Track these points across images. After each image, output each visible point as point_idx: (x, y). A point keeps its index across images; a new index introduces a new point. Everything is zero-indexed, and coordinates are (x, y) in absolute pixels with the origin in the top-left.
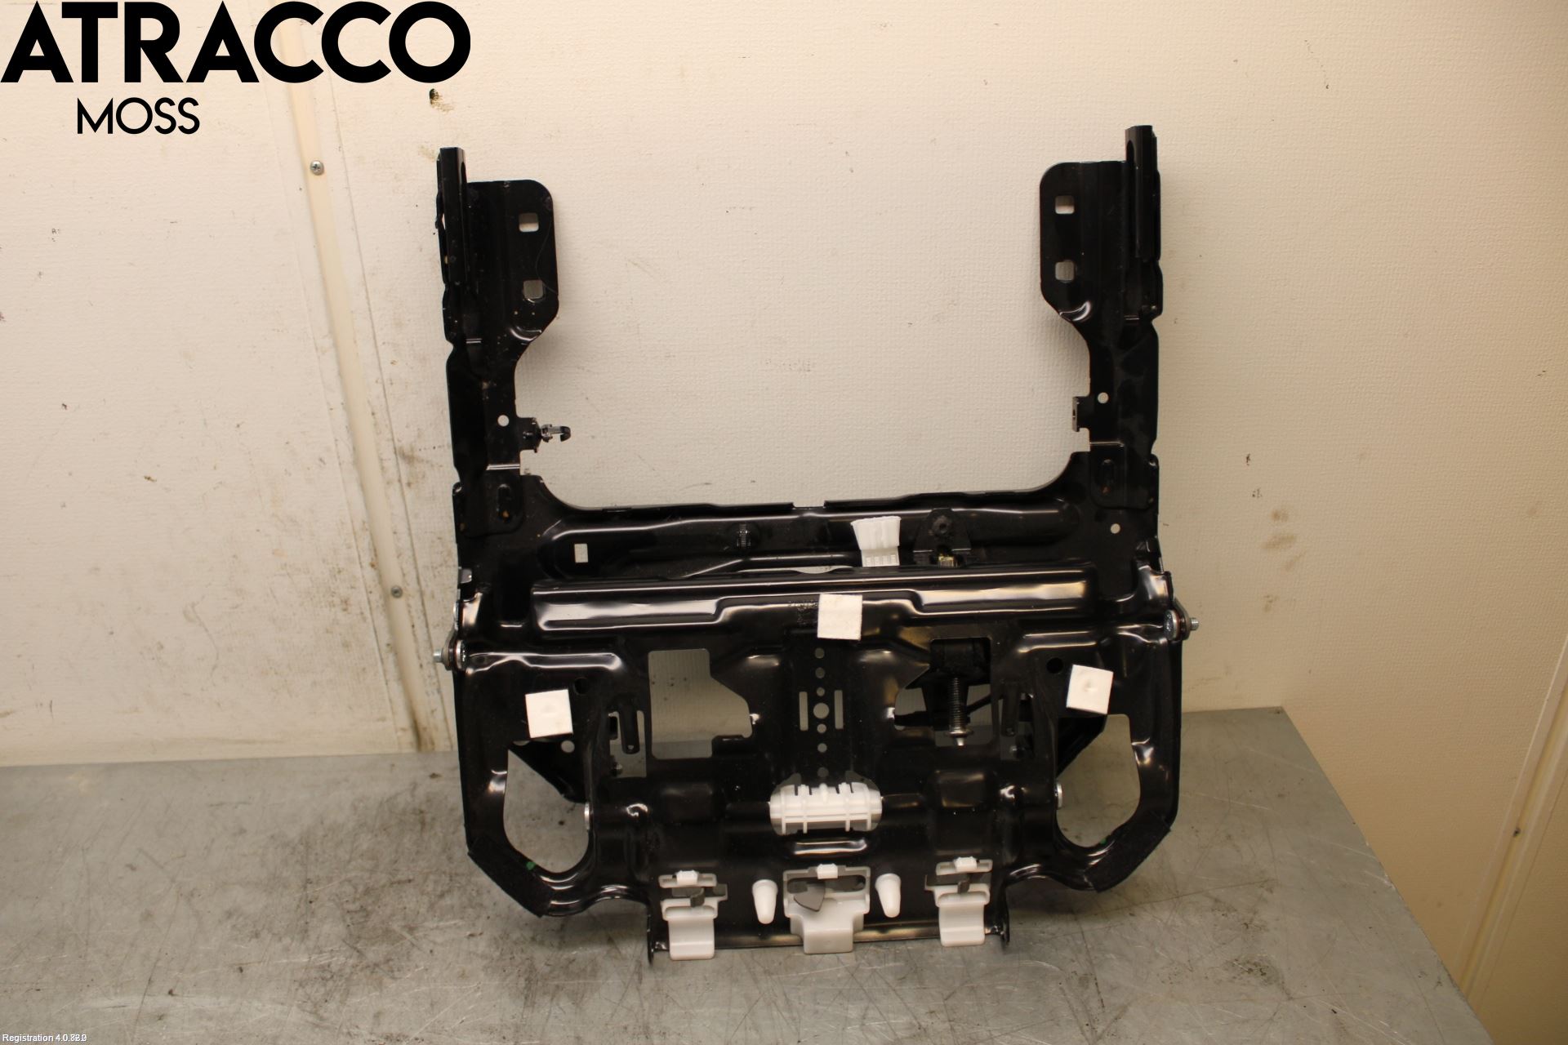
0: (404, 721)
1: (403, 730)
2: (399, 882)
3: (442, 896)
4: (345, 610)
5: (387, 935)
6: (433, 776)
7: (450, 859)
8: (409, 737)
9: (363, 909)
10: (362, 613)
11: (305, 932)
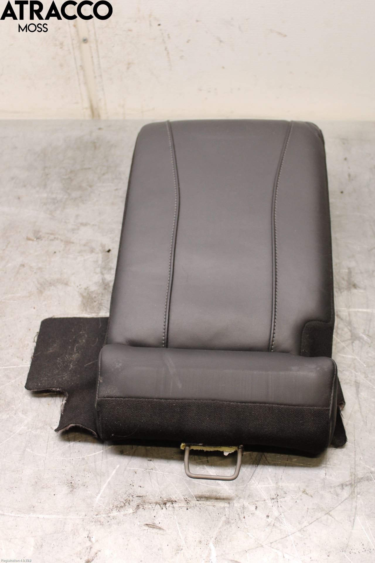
0: (87, 104)
1: (86, 108)
2: (85, 169)
3: (104, 174)
4: (61, 48)
5: (80, 188)
6: (100, 129)
7: (107, 161)
8: (88, 112)
9: (70, 178)
10: (69, 50)
11: (45, 186)
